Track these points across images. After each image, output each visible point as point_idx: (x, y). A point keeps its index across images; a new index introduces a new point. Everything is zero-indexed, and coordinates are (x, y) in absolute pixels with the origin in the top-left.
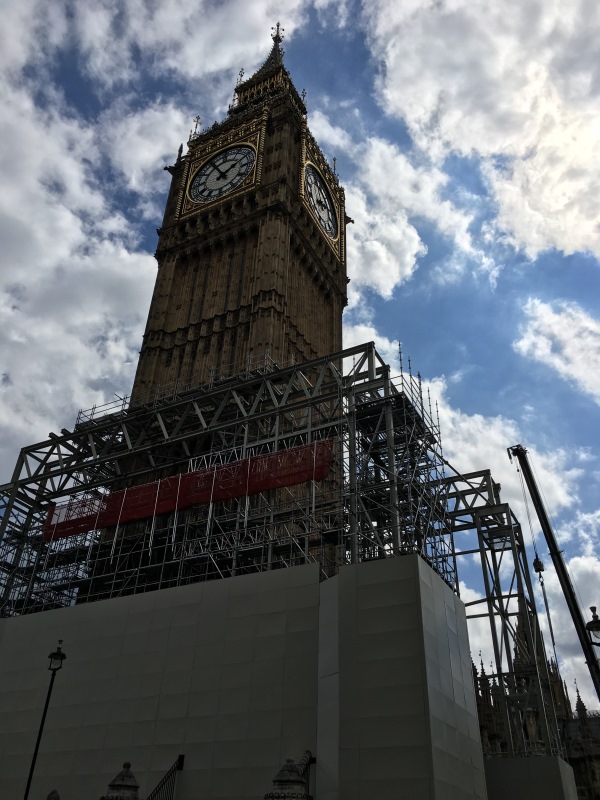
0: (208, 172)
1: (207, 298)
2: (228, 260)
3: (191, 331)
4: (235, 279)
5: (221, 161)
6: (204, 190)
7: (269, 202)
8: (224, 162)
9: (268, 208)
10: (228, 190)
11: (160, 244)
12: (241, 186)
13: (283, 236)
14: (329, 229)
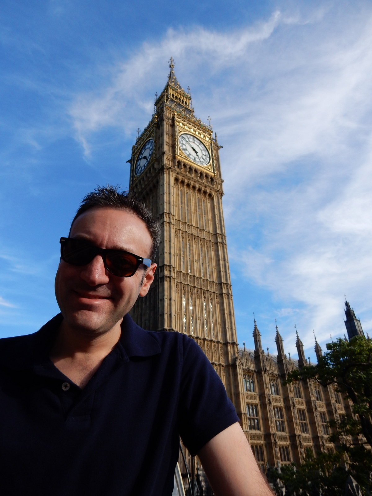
0: (140, 158)
2: (152, 200)
6: (139, 168)
8: (145, 150)
9: (160, 170)
10: (147, 165)
12: (150, 162)
13: (168, 180)
14: (203, 160)
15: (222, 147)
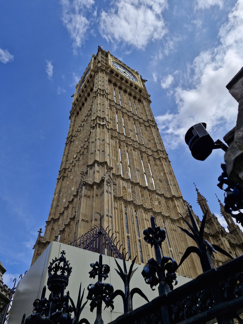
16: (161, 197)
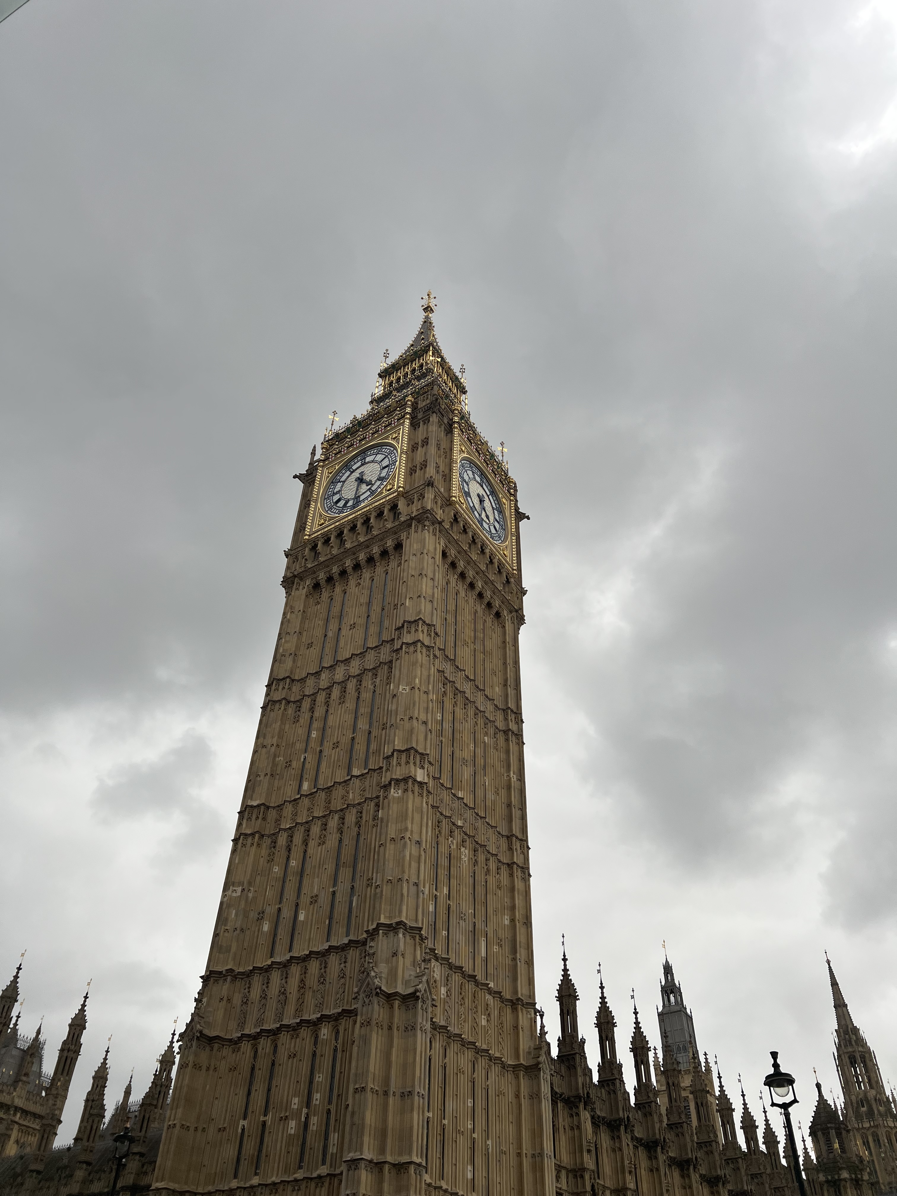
0: (343, 479)
1: (343, 632)
2: (368, 582)
3: (323, 676)
4: (376, 607)
5: (359, 464)
6: (339, 500)
7: (414, 510)
8: (362, 465)
9: (412, 519)
10: (367, 498)
11: (288, 568)
12: (381, 493)
13: (431, 549)
14: (495, 532)
15: (528, 518)
16: (494, 997)
